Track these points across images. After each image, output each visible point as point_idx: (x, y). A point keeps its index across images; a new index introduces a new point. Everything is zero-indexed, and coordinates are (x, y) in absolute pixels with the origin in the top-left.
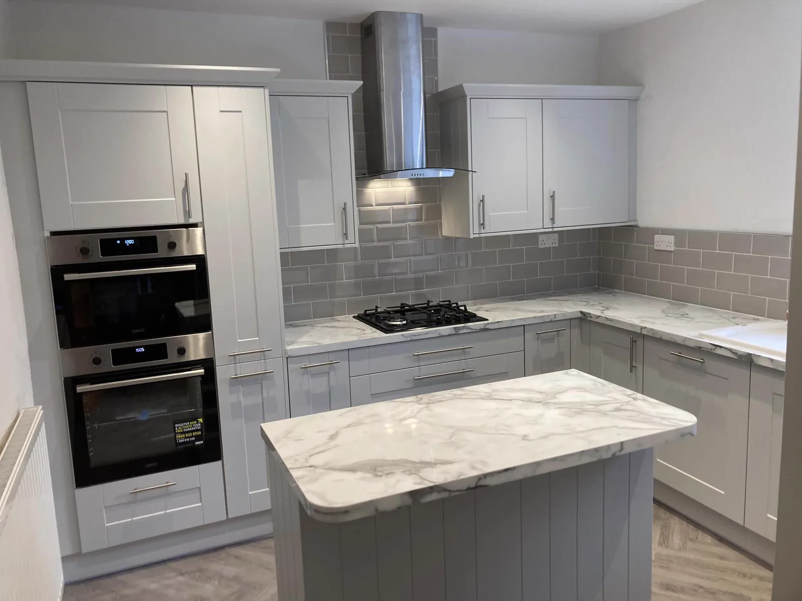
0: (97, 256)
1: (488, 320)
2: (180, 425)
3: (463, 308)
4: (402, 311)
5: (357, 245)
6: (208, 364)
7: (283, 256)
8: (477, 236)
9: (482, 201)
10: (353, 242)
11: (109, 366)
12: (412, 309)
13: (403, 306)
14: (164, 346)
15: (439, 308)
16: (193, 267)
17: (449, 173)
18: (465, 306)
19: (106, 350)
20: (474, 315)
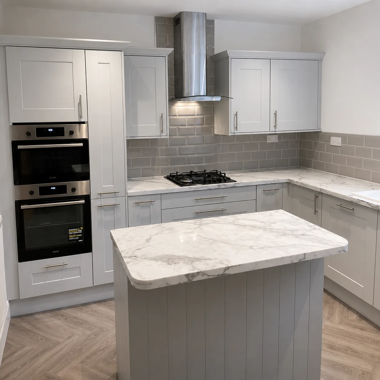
0: (34, 137)
1: (236, 181)
2: (70, 230)
3: (223, 175)
4: (191, 175)
5: (168, 137)
6: (87, 198)
7: (128, 141)
8: (233, 134)
9: (236, 115)
10: (165, 135)
11: (37, 196)
12: (196, 175)
13: (191, 172)
14: (65, 186)
15: (210, 175)
16: (81, 144)
17: (218, 99)
18: (225, 174)
19: (36, 187)
20: (229, 179)
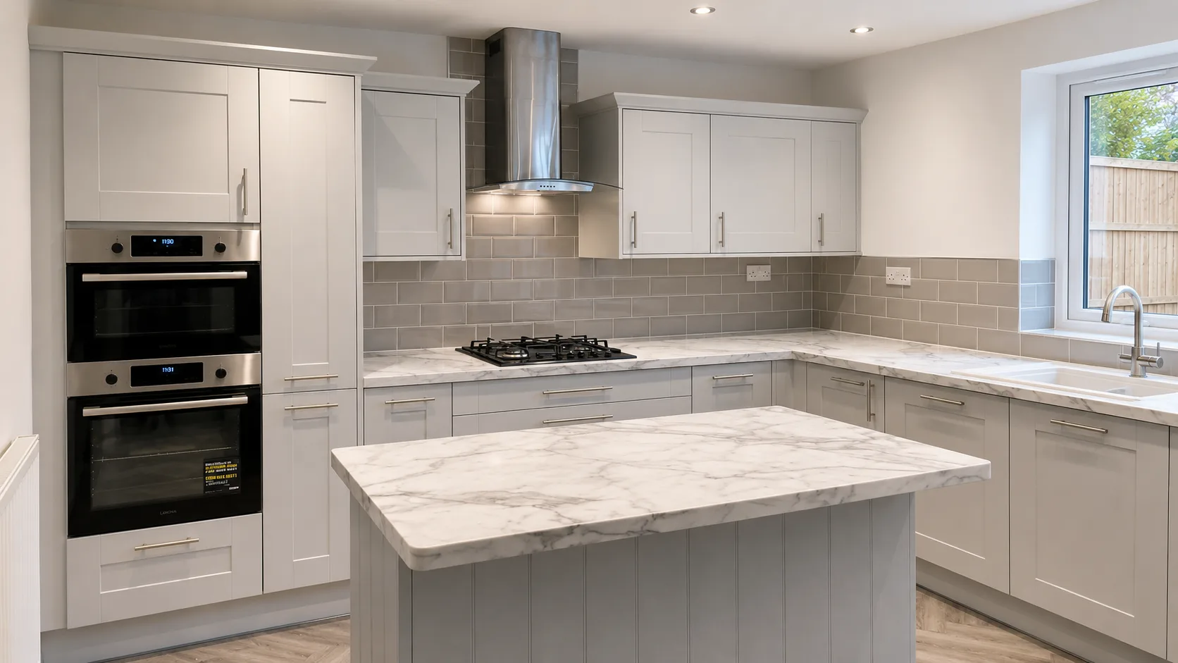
0: (127, 257)
1: (636, 358)
2: (209, 465)
3: (602, 344)
4: (523, 344)
5: (464, 258)
6: (255, 392)
7: (367, 265)
8: (628, 257)
9: (634, 217)
10: (459, 254)
11: (124, 386)
12: (536, 344)
13: (524, 339)
14: (200, 365)
15: (570, 343)
16: (243, 275)
17: (587, 187)
18: (606, 342)
19: (122, 368)
20: (618, 351)
